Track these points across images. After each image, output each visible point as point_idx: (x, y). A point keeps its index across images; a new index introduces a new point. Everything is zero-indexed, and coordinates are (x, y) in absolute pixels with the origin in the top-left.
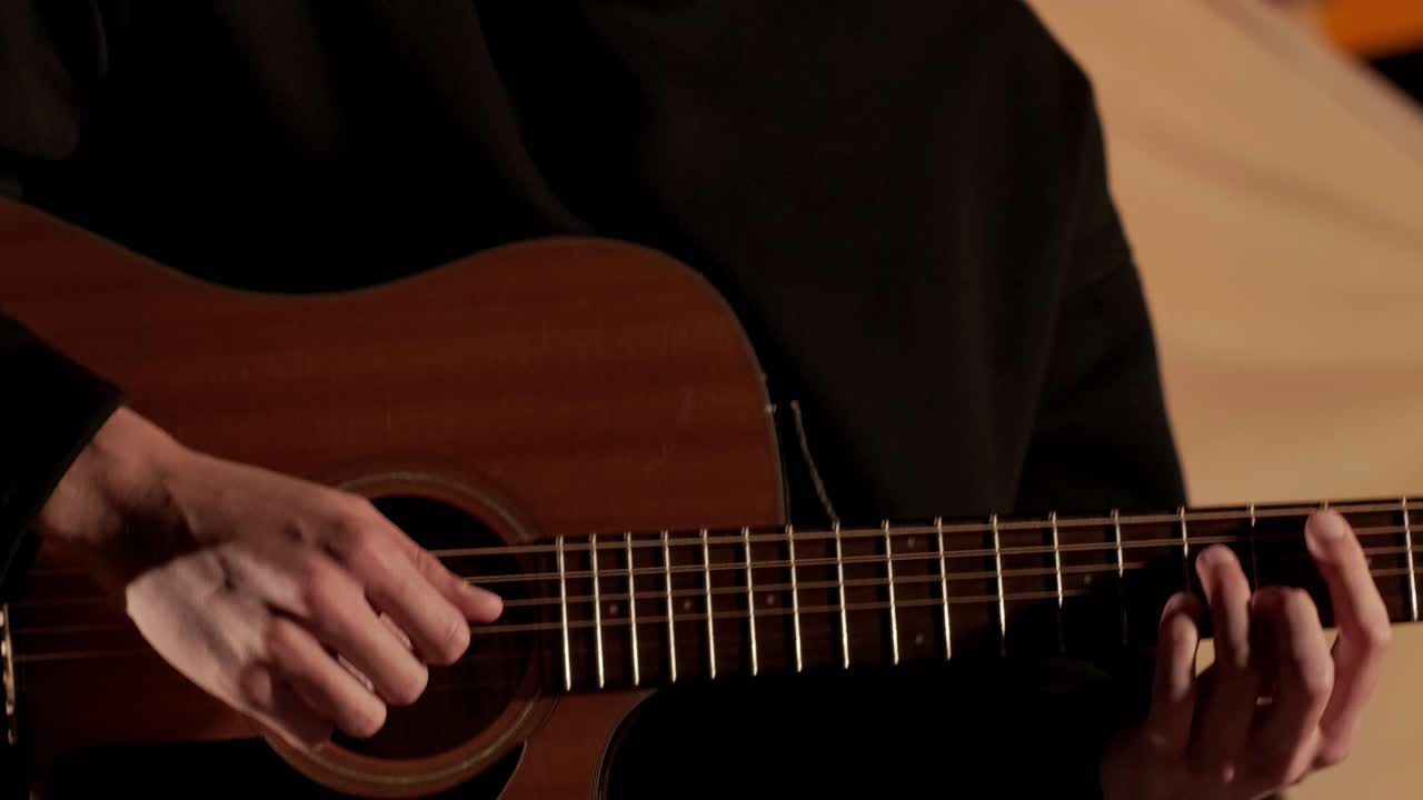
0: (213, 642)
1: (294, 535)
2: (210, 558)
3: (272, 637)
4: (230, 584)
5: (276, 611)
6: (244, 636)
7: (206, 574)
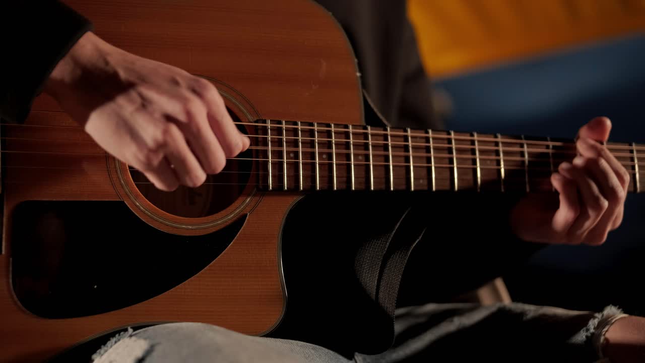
0: (134, 135)
1: (176, 83)
2: (133, 94)
3: (166, 132)
4: (145, 105)
5: (169, 119)
6: (150, 132)
7: (131, 101)
